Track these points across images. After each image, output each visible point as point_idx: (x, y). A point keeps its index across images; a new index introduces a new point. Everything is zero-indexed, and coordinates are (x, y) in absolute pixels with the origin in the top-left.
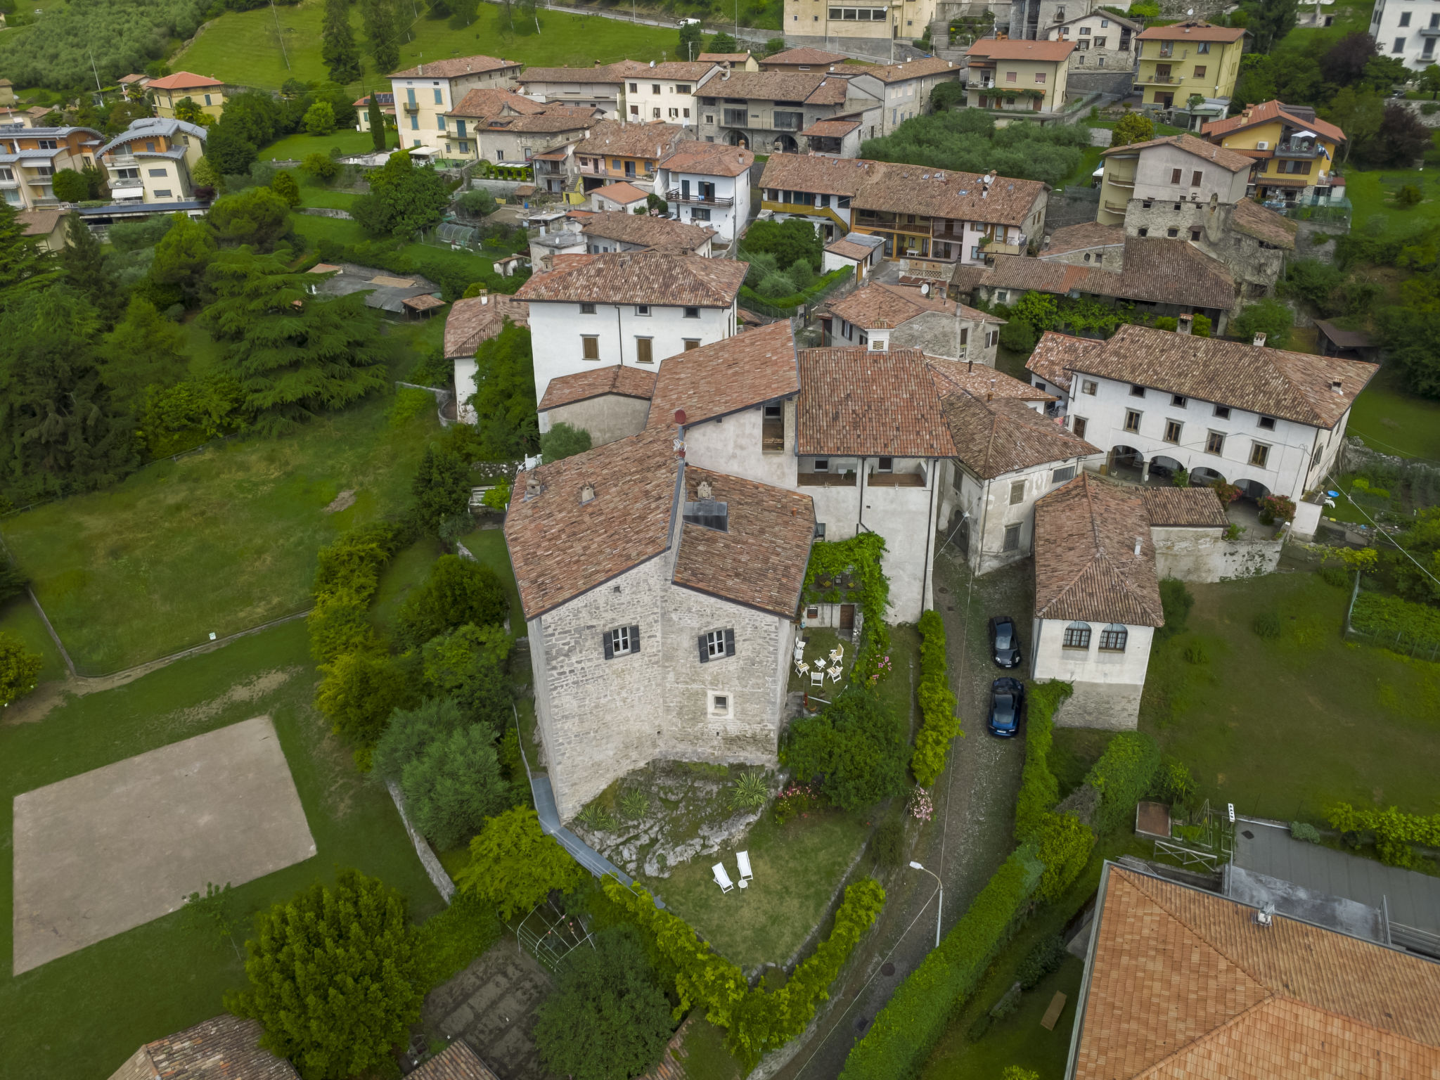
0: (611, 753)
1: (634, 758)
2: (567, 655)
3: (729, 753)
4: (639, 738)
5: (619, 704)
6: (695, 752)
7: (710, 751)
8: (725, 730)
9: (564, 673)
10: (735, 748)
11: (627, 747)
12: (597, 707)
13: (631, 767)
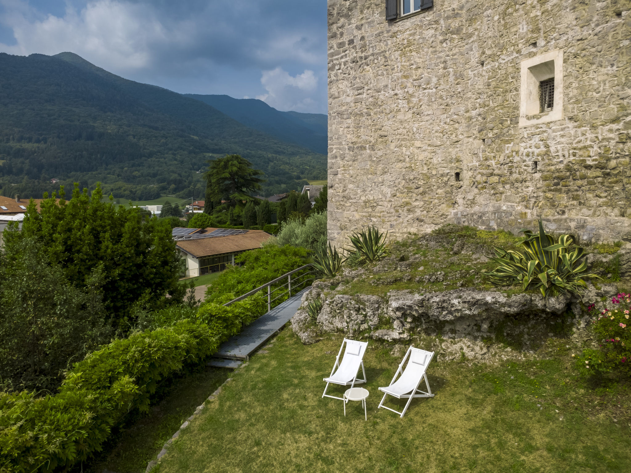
0: (388, 191)
1: (418, 213)
2: (347, 16)
3: (549, 213)
4: (427, 177)
5: (402, 103)
6: (497, 211)
7: (520, 208)
8: (547, 153)
9: (341, 45)
10: (563, 199)
11: (409, 190)
12: (375, 104)
13: (413, 230)
